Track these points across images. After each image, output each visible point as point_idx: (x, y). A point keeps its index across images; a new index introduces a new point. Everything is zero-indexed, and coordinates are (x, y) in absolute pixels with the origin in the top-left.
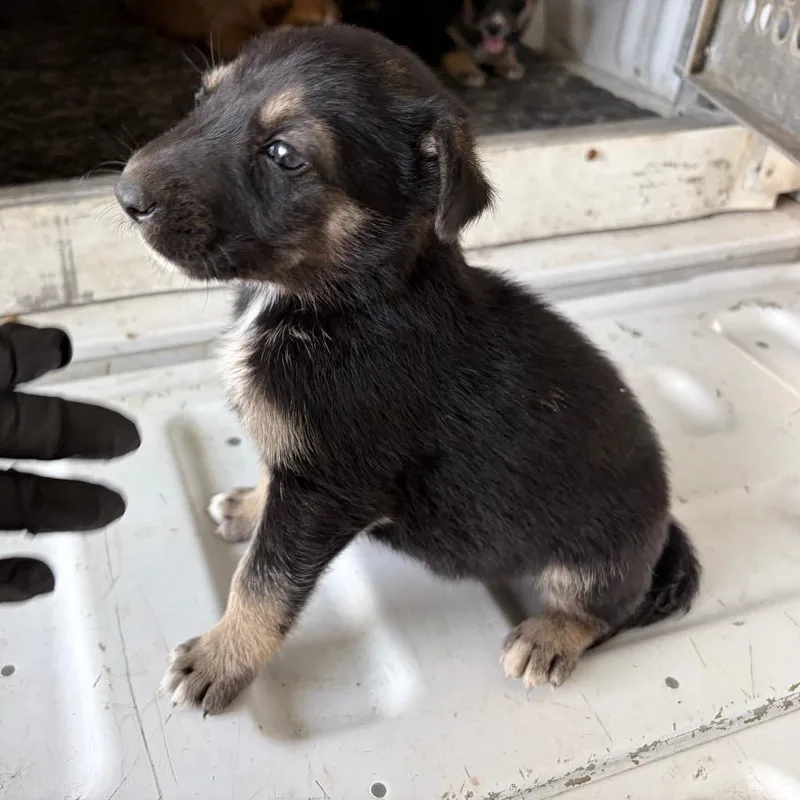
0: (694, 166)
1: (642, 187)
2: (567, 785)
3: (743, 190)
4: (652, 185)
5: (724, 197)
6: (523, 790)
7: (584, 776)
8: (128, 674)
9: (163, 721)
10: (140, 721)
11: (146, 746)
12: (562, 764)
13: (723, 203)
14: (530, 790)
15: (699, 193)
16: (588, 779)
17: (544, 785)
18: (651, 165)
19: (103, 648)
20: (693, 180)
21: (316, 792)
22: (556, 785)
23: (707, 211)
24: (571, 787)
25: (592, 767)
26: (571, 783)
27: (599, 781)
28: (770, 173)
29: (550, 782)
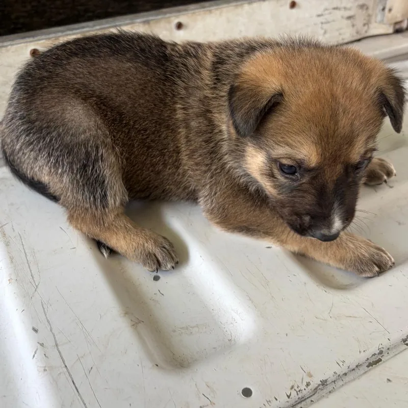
0: (350, 9)
1: (322, 23)
2: (368, 366)
3: (376, 22)
4: (328, 22)
5: (366, 28)
6: (341, 374)
7: (377, 359)
8: (57, 345)
9: (87, 374)
10: (70, 375)
11: (78, 391)
12: (362, 353)
13: (366, 32)
14: (345, 374)
15: (353, 26)
16: (380, 360)
17: (354, 369)
18: (326, 9)
19: (36, 330)
20: (349, 18)
21: (205, 401)
22: (361, 368)
23: (359, 37)
24: (371, 367)
25: (381, 352)
26: (370, 365)
27: (386, 361)
28: (390, 10)
29: (357, 366)
